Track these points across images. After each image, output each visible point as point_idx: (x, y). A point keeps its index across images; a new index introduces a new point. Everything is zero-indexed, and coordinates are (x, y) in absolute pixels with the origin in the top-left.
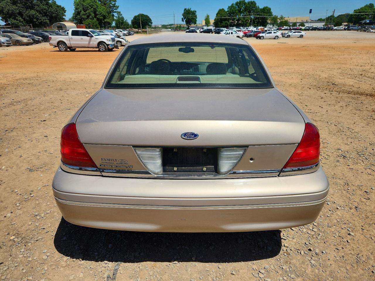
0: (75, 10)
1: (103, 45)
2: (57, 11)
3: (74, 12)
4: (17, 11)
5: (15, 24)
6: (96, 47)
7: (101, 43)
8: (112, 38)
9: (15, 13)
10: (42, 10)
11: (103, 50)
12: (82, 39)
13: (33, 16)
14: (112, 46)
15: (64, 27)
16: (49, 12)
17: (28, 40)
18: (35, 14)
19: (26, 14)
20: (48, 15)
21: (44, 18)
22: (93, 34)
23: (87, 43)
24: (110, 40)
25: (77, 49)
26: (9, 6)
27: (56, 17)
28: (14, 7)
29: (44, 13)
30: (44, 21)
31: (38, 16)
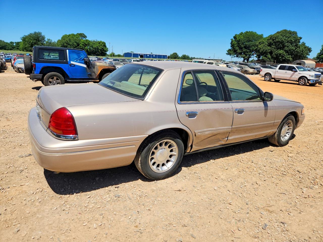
0: (321, 51)
1: (303, 79)
2: (302, 51)
3: (319, 52)
4: (270, 51)
5: (264, 60)
6: (296, 81)
7: (302, 78)
8: (315, 75)
9: (267, 52)
10: (290, 50)
11: (302, 84)
12: (286, 72)
13: (280, 54)
14: (313, 81)
15: (303, 64)
16: (295, 52)
17: (254, 71)
18: (283, 53)
19: (275, 53)
20: (294, 54)
21: (288, 56)
22: (298, 69)
23: (290, 76)
24: (312, 76)
25: (281, 81)
26: (265, 47)
27: (300, 56)
28: (269, 48)
29: (291, 52)
30: (288, 59)
31: (284, 54)
